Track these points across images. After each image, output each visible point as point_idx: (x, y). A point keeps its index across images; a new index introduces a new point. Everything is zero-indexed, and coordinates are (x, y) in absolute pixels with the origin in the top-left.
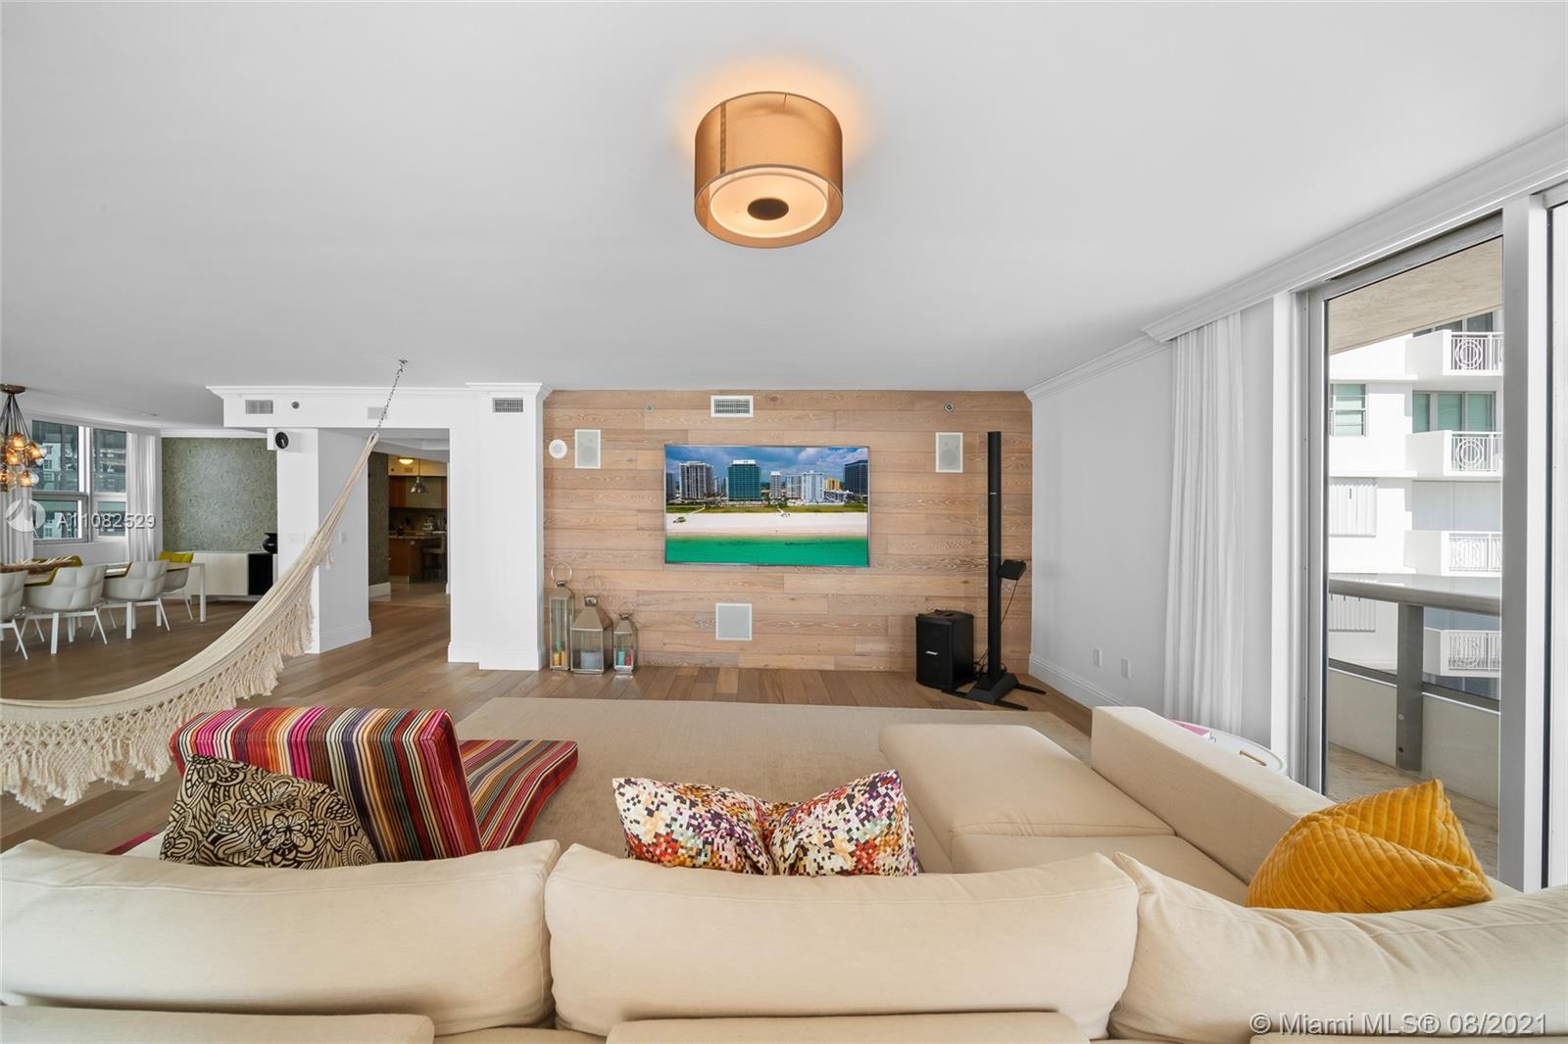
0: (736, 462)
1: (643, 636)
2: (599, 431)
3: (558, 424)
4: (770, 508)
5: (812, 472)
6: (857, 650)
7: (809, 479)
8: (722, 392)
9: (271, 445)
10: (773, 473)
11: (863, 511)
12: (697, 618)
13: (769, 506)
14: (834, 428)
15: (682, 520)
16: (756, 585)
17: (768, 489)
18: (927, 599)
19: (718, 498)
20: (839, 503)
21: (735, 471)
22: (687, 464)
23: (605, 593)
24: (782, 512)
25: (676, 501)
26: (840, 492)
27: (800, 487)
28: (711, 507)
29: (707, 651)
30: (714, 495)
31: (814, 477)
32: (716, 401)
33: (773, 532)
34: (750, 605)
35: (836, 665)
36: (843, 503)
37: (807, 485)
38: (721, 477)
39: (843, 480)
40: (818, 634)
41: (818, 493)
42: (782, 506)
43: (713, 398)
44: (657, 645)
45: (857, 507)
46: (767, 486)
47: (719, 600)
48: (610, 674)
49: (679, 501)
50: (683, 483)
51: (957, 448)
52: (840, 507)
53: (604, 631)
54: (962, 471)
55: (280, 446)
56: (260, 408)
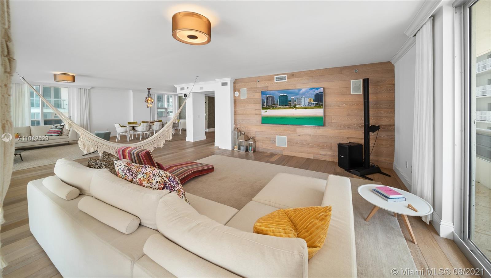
0: (281, 95)
1: (257, 143)
2: (246, 89)
3: (237, 88)
4: (291, 108)
5: (304, 97)
6: (321, 153)
7: (303, 99)
8: (278, 75)
9: (183, 97)
10: (292, 97)
11: (321, 108)
12: (271, 140)
13: (291, 107)
14: (313, 82)
15: (266, 112)
16: (288, 131)
17: (291, 102)
18: (347, 138)
19: (276, 105)
20: (313, 106)
21: (281, 97)
22: (267, 96)
23: (248, 131)
24: (295, 109)
25: (264, 106)
26: (313, 102)
27: (300, 102)
28: (274, 108)
29: (274, 149)
30: (275, 104)
31: (305, 98)
32: (276, 77)
33: (292, 115)
35: (314, 157)
36: (314, 106)
37: (302, 101)
38: (277, 99)
39: (314, 99)
40: (308, 147)
41: (306, 103)
42: (295, 107)
43: (275, 77)
44: (261, 146)
45: (318, 107)
46: (290, 101)
47: (277, 135)
48: (247, 153)
49: (265, 106)
50: (266, 101)
51: (360, 85)
52: (313, 107)
53: (245, 141)
54: (362, 93)
55: (185, 97)
56: (182, 89)
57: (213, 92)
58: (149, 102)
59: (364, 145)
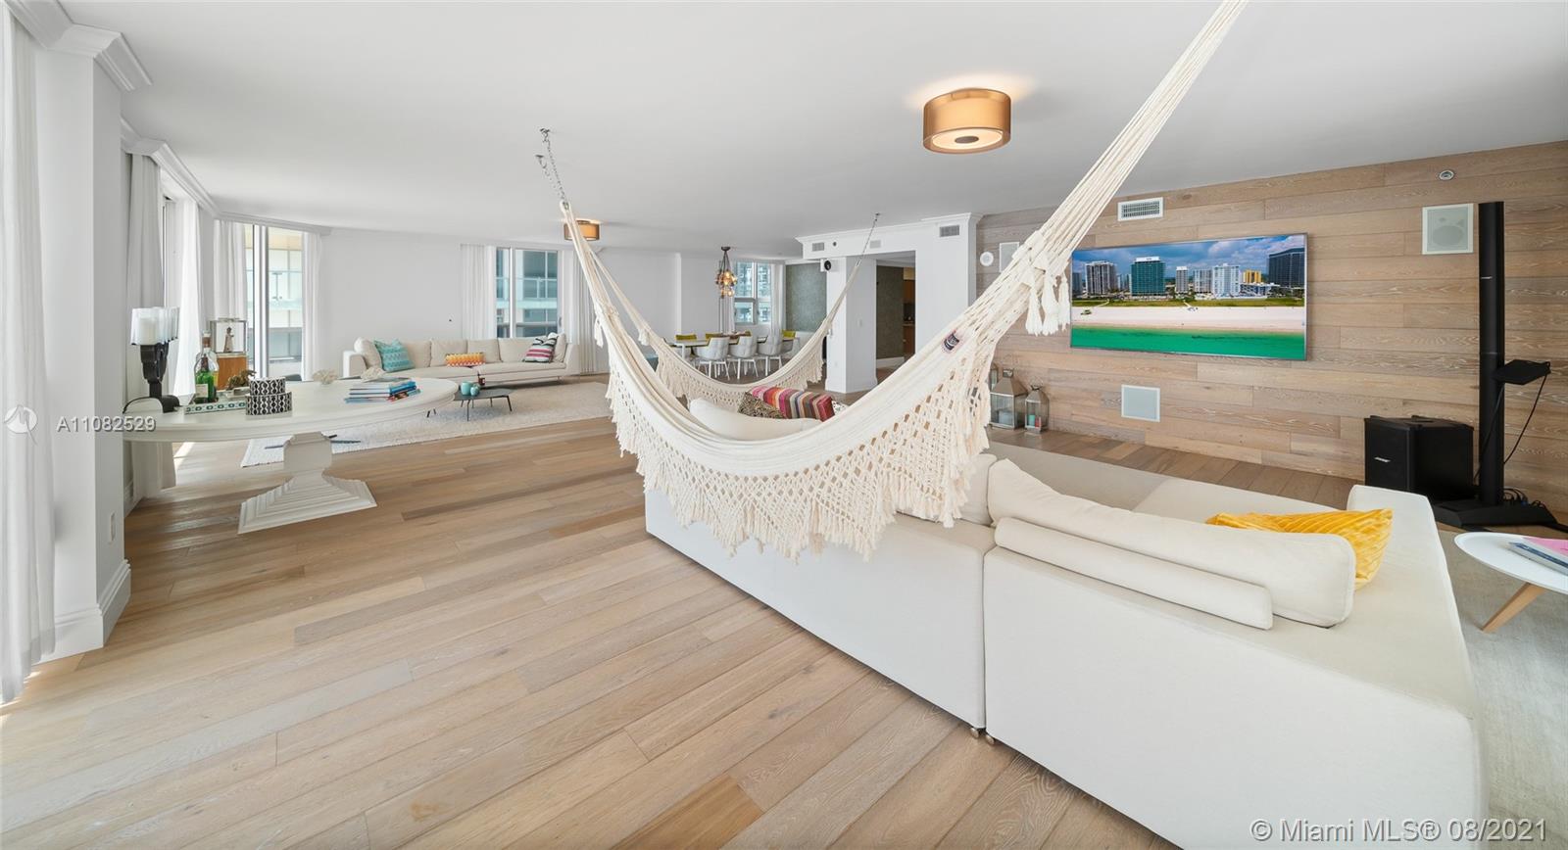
0: (1139, 260)
1: (1053, 406)
3: (987, 240)
4: (1175, 302)
5: (1225, 265)
6: (1293, 448)
7: (1222, 273)
8: (1129, 198)
9: (822, 269)
10: (1179, 268)
11: (1293, 304)
12: (1103, 396)
13: (1175, 300)
14: (1264, 217)
15: (1088, 313)
16: (1165, 371)
17: (1174, 284)
18: (1404, 404)
19: (1122, 294)
20: (1259, 297)
21: (1137, 268)
22: (1092, 264)
23: (1022, 369)
24: (1189, 306)
25: (1081, 297)
26: (1262, 284)
27: (1210, 282)
28: (1114, 301)
29: (1111, 425)
30: (1117, 291)
31: (1228, 270)
32: (1124, 207)
33: (1179, 325)
34: (1158, 390)
35: (1262, 459)
36: (1266, 297)
37: (1218, 280)
38: (1124, 274)
39: (1266, 272)
40: (1241, 426)
41: (1233, 287)
42: (1190, 299)
43: (1120, 204)
44: (1063, 414)
45: (1284, 300)
46: (1173, 281)
47: (1124, 382)
48: (1020, 431)
49: (1085, 296)
50: (1089, 281)
51: (1463, 223)
52: (1261, 300)
53: (1015, 396)
54: (1471, 251)
55: (827, 269)
56: (818, 247)
57: (912, 255)
58: (726, 283)
59: (1477, 428)
